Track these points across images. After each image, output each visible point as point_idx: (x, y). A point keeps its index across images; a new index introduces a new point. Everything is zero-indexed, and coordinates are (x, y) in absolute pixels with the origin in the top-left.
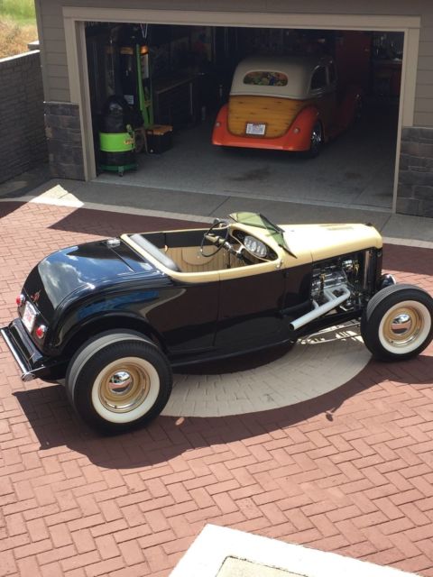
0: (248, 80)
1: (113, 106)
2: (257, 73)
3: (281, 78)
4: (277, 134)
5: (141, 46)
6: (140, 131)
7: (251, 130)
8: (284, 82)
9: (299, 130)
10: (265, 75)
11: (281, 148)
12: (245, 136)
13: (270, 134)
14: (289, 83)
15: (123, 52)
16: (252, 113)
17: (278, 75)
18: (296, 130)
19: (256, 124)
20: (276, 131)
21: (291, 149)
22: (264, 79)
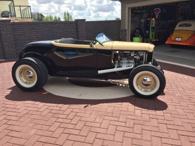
0: (180, 26)
1: (137, 30)
2: (183, 24)
3: (190, 25)
4: (184, 40)
5: (152, 18)
6: (148, 39)
7: (177, 39)
8: (191, 26)
9: (192, 39)
10: (185, 24)
11: (185, 44)
12: (175, 41)
13: (182, 40)
14: (192, 26)
15: (147, 20)
16: (178, 35)
17: (189, 24)
18: (191, 39)
19: (179, 38)
20: (184, 39)
21: (187, 45)
22: (185, 25)
